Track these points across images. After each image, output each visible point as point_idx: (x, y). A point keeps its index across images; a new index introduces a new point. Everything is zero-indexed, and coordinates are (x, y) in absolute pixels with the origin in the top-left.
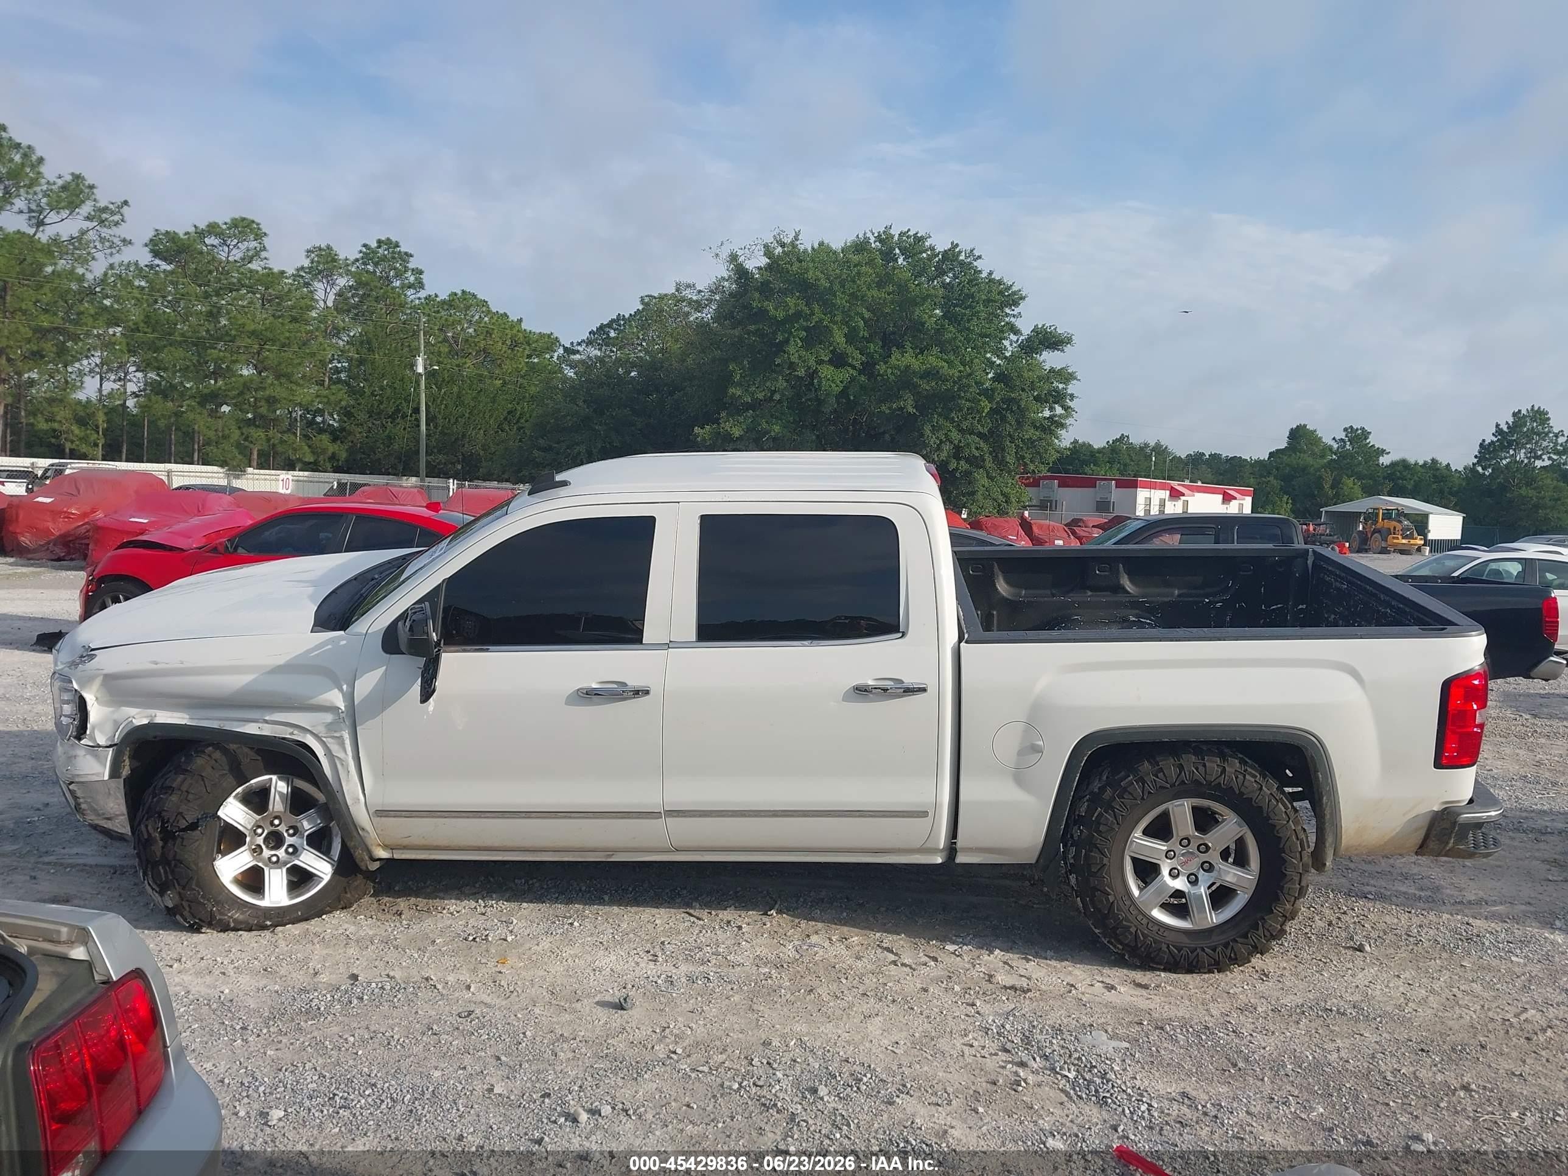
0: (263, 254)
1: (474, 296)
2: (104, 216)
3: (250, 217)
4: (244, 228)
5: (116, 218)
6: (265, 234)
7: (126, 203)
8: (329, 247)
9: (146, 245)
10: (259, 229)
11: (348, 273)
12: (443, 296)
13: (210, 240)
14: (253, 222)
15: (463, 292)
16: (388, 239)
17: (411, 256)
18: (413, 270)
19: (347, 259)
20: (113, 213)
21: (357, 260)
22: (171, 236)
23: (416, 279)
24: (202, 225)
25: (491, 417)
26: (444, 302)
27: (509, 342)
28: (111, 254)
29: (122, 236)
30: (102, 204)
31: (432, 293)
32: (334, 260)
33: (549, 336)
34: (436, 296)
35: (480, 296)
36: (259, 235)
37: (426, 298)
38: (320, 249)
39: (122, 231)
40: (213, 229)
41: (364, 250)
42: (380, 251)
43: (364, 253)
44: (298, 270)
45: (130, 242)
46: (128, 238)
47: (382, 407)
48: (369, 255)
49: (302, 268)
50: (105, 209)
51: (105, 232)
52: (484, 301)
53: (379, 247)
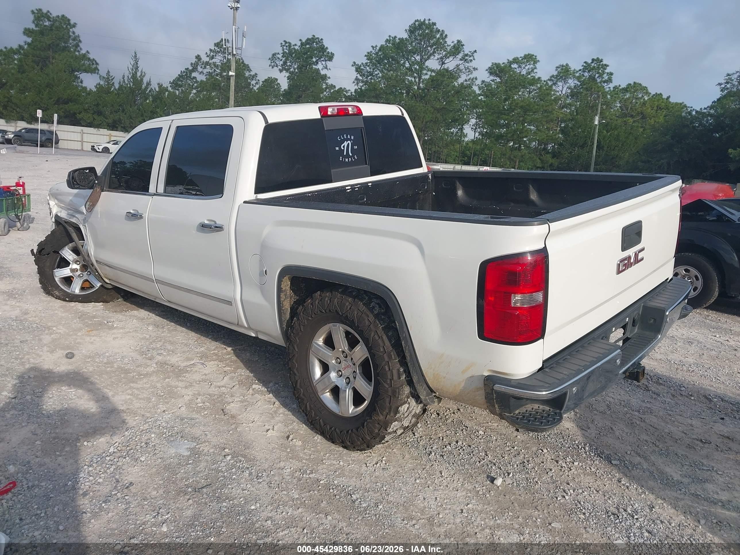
0: (535, 71)
1: (640, 84)
2: (466, 58)
3: (532, 53)
4: (530, 58)
5: (472, 58)
6: (539, 61)
7: (475, 51)
8: (567, 65)
9: (487, 70)
10: (536, 58)
11: (574, 77)
12: (623, 85)
13: (514, 66)
14: (533, 55)
15: (635, 83)
16: (598, 58)
17: (608, 66)
18: (608, 73)
19: (575, 70)
20: (470, 56)
21: (580, 70)
22: (497, 65)
23: (608, 78)
24: (511, 59)
25: (634, 146)
26: (623, 89)
27: (655, 108)
28: (469, 75)
29: (473, 67)
30: (466, 53)
31: (618, 85)
32: (568, 71)
33: (681, 104)
34: (620, 86)
35: (644, 85)
36: (536, 62)
37: (614, 88)
38: (563, 66)
39: (473, 64)
40: (515, 60)
41: (585, 64)
42: (593, 64)
43: (585, 66)
44: (551, 77)
45: (477, 69)
46: (476, 67)
47: (577, 141)
48: (587, 67)
49: (553, 76)
50: (467, 55)
51: (467, 65)
52: (646, 87)
53: (592, 63)
